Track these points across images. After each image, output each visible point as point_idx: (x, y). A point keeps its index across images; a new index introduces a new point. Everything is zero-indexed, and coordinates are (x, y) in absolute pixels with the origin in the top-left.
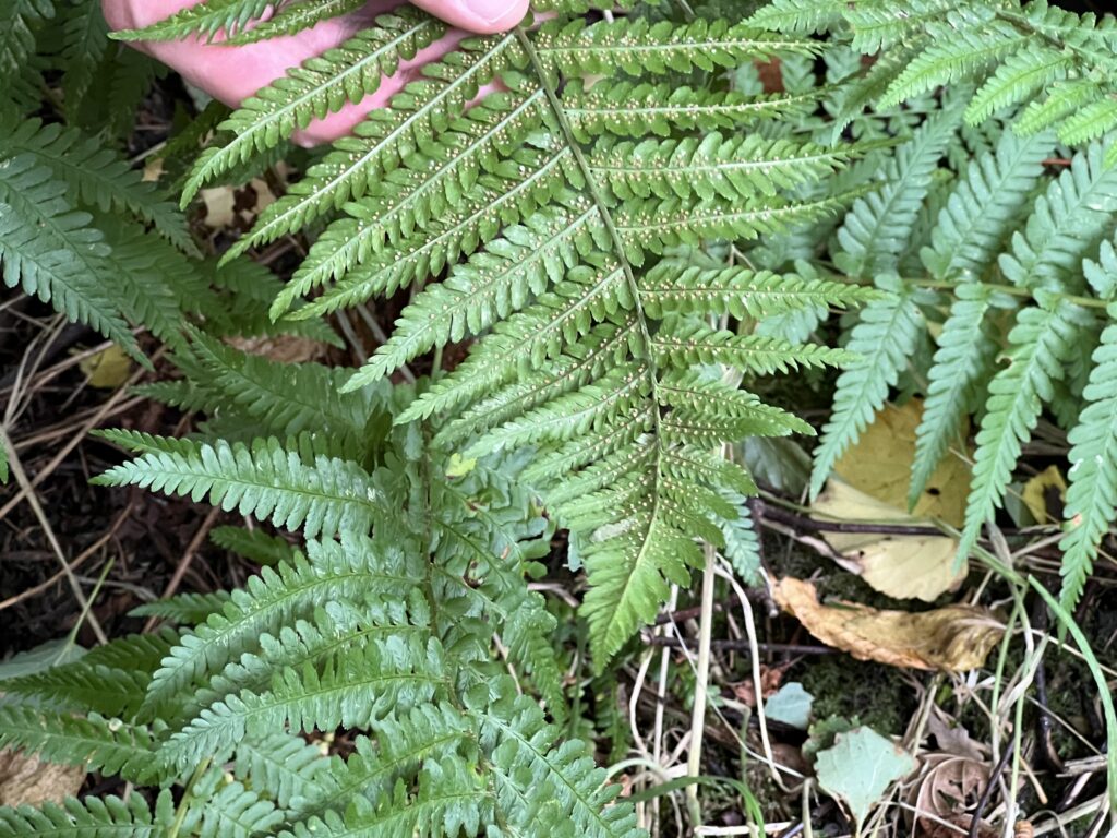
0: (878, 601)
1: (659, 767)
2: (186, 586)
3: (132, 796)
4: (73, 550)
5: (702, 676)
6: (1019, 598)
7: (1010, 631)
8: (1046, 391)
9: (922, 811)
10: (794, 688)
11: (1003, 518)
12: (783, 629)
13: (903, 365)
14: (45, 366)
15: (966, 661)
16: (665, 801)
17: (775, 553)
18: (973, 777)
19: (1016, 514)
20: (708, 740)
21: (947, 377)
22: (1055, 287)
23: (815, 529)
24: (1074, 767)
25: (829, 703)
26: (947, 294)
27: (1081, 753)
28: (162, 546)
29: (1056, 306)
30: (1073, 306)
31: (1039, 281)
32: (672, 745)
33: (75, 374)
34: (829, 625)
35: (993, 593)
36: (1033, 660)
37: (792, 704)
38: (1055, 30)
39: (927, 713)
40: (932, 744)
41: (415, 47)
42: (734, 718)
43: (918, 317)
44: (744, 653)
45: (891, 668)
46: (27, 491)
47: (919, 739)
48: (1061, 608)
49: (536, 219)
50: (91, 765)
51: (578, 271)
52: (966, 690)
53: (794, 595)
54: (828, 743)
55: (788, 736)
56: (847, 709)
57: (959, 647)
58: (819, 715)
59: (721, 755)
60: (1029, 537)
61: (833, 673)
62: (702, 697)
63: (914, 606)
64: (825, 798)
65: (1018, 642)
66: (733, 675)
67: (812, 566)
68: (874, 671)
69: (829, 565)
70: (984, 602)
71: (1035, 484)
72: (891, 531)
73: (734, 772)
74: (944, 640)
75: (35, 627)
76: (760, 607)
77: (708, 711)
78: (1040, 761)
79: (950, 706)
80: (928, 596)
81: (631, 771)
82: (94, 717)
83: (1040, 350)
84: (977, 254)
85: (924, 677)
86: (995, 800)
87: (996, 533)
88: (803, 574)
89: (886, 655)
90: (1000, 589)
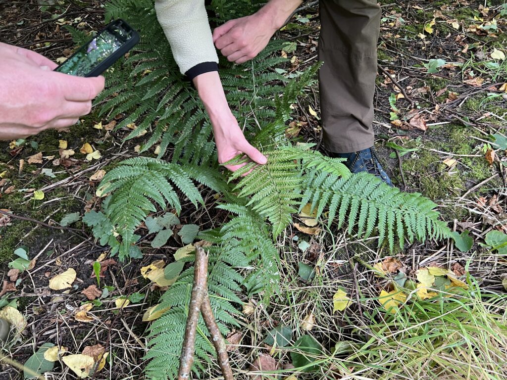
0: (307, 226)
1: (280, 245)
2: (225, 222)
3: (218, 246)
4: (212, 218)
5: (285, 234)
6: (323, 226)
7: (322, 230)
8: (327, 202)
9: (311, 251)
10: (296, 236)
11: (321, 216)
12: (295, 229)
13: (310, 198)
14: (209, 196)
15: (317, 234)
16: (280, 249)
17: (294, 220)
18: (317, 247)
19: (323, 216)
20: (286, 242)
21: (315, 200)
22: (328, 189)
23: (299, 218)
24: (329, 247)
25: (300, 238)
26: (315, 190)
27: (330, 245)
28: (222, 218)
29: (328, 192)
30: (330, 192)
31: (326, 189)
32: (281, 242)
33: (213, 197)
34: (300, 229)
35: (320, 226)
36: (324, 234)
37: (296, 238)
38: (327, 159)
39: (312, 239)
40: (312, 243)
41: (254, 166)
42: (289, 239)
43: (312, 193)
44: (290, 232)
45: (308, 234)
46: (207, 211)
47: (311, 243)
48: (328, 228)
49: (268, 187)
50: (213, 242)
51: (272, 193)
52: (317, 237)
53: (296, 225)
54: (300, 243)
55: (295, 242)
56: (302, 239)
57: (316, 232)
58: (299, 239)
59: (287, 244)
60: (325, 219)
61: (301, 235)
62: (285, 237)
63: (311, 227)
64: (300, 249)
65: (323, 232)
66: (289, 234)
67: (298, 222)
68: (306, 235)
69: (301, 222)
70: (319, 227)
71: (326, 213)
72: (308, 218)
73: (289, 246)
74: (314, 231)
75: (207, 227)
76: (292, 226)
77: (286, 239)
78: (325, 246)
79: (315, 239)
80: (312, 226)
81: (276, 245)
82: (214, 236)
83: (326, 197)
84: (319, 185)
85: (312, 235)
86: (320, 250)
87: (320, 218)
88: (298, 223)
89: (307, 233)
90: (321, 225)
